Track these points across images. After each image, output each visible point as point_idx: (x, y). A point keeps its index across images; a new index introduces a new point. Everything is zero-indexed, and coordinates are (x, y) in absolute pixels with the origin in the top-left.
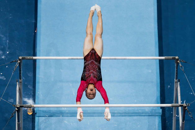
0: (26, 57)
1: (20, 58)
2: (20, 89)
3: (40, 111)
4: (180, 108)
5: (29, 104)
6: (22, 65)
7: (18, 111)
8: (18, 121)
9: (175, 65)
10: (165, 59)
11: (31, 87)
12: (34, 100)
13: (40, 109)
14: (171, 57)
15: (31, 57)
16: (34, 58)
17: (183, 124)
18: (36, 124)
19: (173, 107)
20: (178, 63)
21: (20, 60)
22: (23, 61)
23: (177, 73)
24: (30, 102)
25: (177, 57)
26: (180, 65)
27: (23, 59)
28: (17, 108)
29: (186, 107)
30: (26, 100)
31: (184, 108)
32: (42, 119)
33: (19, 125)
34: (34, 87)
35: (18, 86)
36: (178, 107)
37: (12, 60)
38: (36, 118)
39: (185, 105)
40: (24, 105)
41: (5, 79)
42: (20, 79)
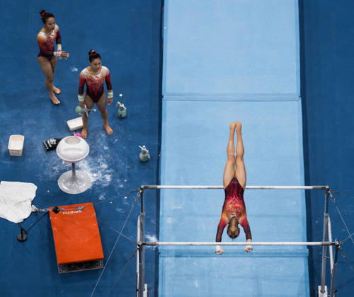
0: (149, 186)
1: (142, 187)
2: (141, 224)
3: (165, 250)
4: (331, 247)
5: (151, 242)
6: (144, 194)
7: (140, 250)
8: (140, 262)
9: (326, 196)
10: (314, 189)
11: (153, 221)
12: (158, 238)
13: (164, 248)
14: (320, 187)
15: (155, 186)
16: (158, 187)
17: (334, 266)
18: (160, 266)
19: (322, 245)
20: (329, 194)
21: (141, 189)
22: (145, 191)
23: (327, 206)
24: (153, 239)
25: (327, 187)
26: (331, 196)
27: (145, 188)
28: (139, 245)
29: (338, 246)
30: (148, 237)
31: (336, 248)
32: (167, 259)
33: (140, 266)
34: (158, 222)
35: (139, 220)
36: (328, 245)
37: (132, 190)
38: (161, 259)
39: (337, 243)
40: (147, 243)
41: (123, 212)
42: (142, 212)
